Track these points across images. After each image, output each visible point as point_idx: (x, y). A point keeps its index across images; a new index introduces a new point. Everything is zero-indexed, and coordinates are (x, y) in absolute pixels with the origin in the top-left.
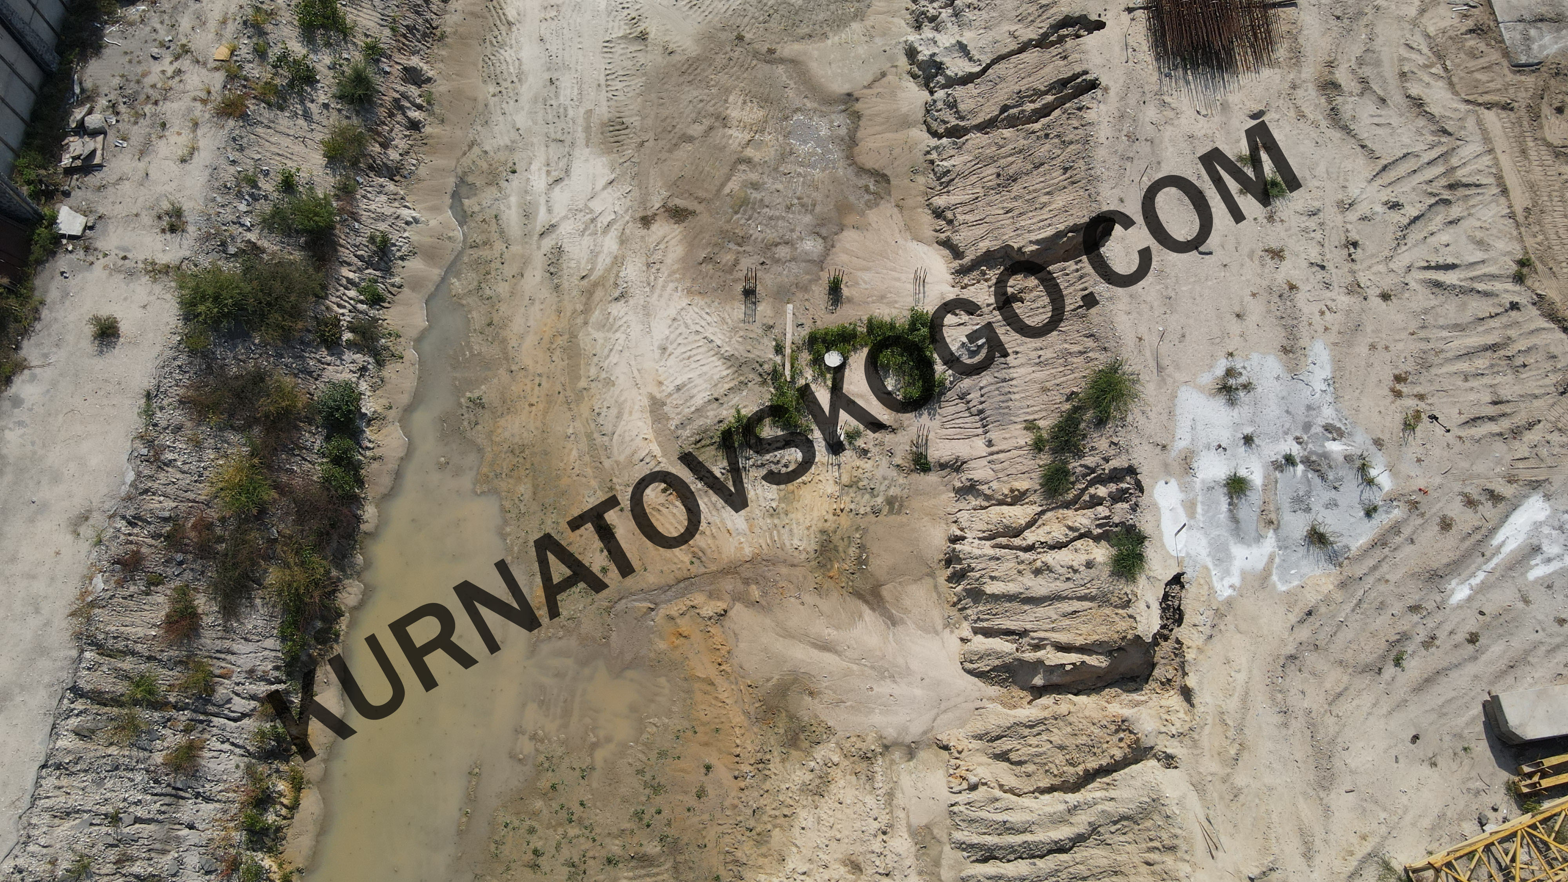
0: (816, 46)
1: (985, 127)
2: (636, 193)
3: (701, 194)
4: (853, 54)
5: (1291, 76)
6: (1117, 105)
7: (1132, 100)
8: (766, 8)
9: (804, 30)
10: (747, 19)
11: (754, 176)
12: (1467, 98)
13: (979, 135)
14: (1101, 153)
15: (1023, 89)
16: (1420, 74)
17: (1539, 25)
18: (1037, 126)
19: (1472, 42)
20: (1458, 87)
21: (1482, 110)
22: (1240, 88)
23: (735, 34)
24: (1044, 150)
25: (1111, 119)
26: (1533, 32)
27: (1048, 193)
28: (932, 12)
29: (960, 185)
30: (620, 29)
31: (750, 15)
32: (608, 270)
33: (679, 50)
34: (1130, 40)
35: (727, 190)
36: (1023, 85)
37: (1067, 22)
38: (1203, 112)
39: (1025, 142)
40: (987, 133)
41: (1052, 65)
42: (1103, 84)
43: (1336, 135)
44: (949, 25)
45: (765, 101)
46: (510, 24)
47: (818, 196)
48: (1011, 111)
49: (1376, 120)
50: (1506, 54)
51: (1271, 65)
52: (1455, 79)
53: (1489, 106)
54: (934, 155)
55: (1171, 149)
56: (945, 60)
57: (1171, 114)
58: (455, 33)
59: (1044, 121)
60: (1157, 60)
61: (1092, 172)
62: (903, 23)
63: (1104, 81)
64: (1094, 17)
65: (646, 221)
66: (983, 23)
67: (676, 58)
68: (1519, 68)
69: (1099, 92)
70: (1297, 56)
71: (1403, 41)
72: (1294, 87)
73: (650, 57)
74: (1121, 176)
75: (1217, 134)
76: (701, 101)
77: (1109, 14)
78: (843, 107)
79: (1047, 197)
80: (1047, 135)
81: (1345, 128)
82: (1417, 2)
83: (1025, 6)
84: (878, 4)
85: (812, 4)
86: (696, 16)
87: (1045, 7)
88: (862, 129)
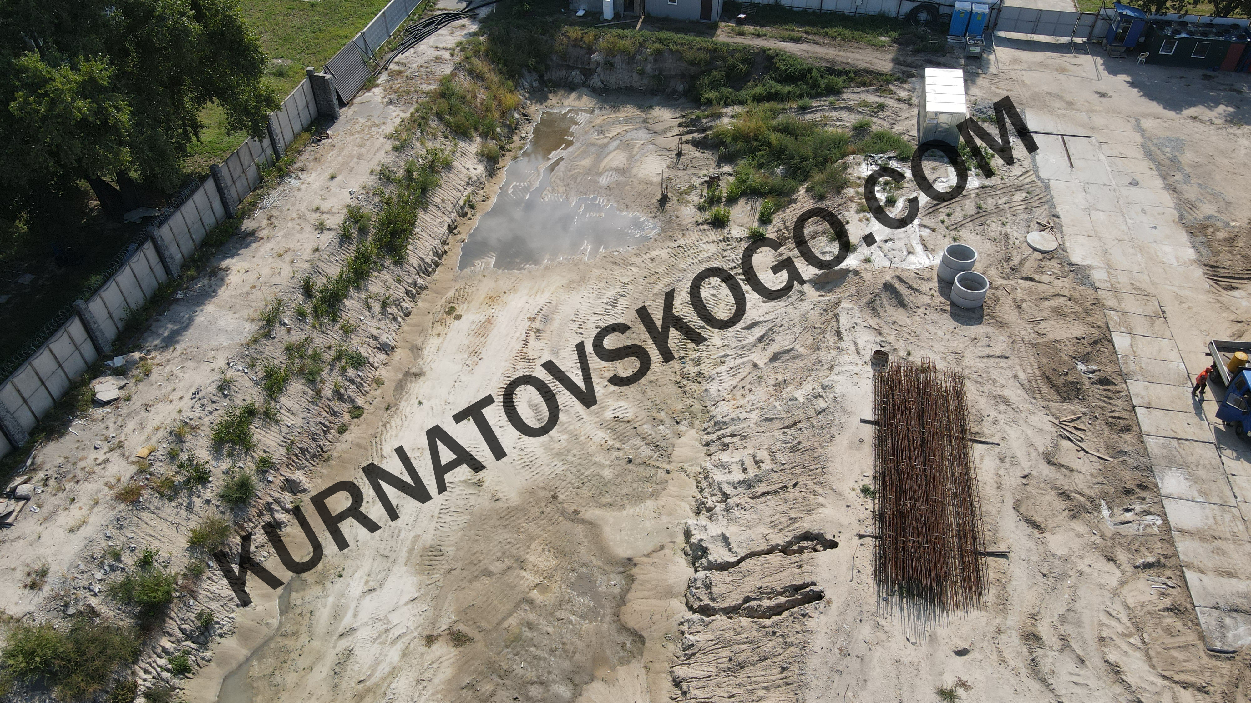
0: (613, 514)
1: (731, 611)
2: (430, 613)
3: (484, 624)
4: (641, 526)
5: (998, 621)
6: (836, 618)
7: (851, 615)
8: (582, 477)
9: (607, 499)
10: (565, 483)
11: (532, 617)
12: (1164, 673)
13: (724, 617)
14: (813, 662)
15: (764, 586)
16: (1118, 641)
17: (1234, 614)
18: (768, 622)
19: (1169, 620)
20: (1155, 661)
21: (1177, 688)
22: (949, 623)
23: (552, 493)
24: (770, 645)
25: (828, 631)
26: (1228, 621)
27: (765, 688)
28: (710, 504)
29: (699, 660)
30: (463, 475)
31: (568, 480)
32: (384, 679)
33: (504, 499)
34: (857, 562)
35: (505, 625)
36: (764, 583)
37: (807, 536)
38: (913, 640)
39: (756, 634)
40: (730, 618)
41: (789, 571)
42: (827, 597)
43: (1035, 686)
44: (721, 517)
45: (560, 552)
47: (580, 644)
48: (753, 603)
49: (1075, 679)
50: (1202, 637)
51: (980, 607)
52: (1152, 653)
53: (1186, 685)
54: (685, 628)
55: (878, 670)
56: (710, 546)
57: (883, 636)
58: (339, 458)
59: (775, 618)
60: (878, 584)
61: (803, 678)
62: (688, 508)
63: (828, 595)
64: (829, 537)
65: (430, 640)
66: (745, 522)
67: (500, 504)
68: (1215, 653)
69: (822, 603)
70: (1004, 603)
71: (1103, 607)
72: (999, 631)
73: (480, 500)
74: (828, 688)
75: (923, 664)
76: (509, 543)
77: (843, 537)
78: (622, 569)
79: (765, 691)
80: (774, 633)
81: (1043, 681)
82: (1118, 574)
83: (779, 515)
84: (672, 488)
85: (620, 479)
86: (526, 474)
87: (793, 520)
88: (633, 591)
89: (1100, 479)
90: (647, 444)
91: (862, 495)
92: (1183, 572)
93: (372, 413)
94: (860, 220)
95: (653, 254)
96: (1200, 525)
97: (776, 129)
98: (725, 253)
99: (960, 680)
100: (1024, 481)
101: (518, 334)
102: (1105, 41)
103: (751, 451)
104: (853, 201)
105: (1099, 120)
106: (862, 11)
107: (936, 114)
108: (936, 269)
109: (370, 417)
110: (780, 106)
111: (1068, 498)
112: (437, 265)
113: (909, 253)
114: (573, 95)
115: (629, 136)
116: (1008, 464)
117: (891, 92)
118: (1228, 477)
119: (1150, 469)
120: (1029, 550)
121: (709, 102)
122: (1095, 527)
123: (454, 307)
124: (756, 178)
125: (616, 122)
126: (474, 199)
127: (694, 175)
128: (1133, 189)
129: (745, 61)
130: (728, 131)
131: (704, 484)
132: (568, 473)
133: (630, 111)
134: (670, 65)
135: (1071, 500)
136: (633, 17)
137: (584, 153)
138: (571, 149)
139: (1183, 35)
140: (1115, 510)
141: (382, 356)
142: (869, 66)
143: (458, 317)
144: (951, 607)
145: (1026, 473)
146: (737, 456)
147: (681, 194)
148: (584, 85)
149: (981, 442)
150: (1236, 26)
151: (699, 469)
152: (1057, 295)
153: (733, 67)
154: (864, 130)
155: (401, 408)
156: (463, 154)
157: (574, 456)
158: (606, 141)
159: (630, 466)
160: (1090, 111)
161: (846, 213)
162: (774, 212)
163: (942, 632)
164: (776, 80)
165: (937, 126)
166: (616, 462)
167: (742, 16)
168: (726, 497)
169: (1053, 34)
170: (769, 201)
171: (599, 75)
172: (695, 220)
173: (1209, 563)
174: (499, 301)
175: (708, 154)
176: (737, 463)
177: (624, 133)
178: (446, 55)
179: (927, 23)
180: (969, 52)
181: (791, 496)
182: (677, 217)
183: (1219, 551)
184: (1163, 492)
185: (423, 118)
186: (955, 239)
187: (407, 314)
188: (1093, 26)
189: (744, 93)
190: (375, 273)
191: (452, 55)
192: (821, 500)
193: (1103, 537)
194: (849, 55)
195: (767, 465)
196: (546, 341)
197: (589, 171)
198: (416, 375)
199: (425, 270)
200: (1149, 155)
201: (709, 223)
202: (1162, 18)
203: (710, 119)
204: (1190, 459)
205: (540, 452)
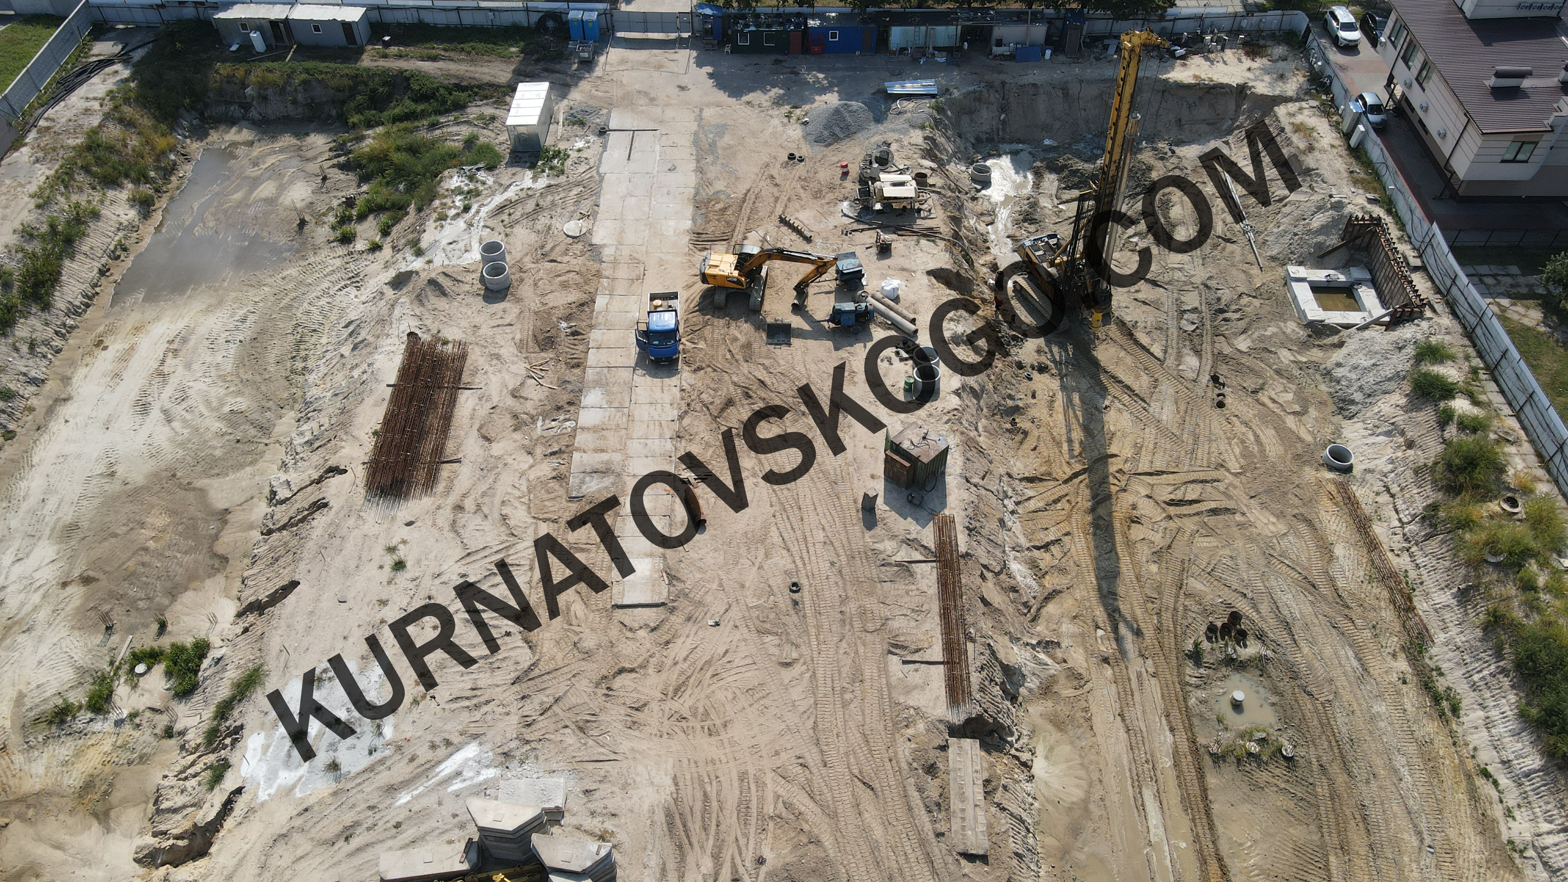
0: (219, 481)
1: (282, 528)
2: (66, 568)
3: (107, 569)
4: (238, 486)
5: (440, 502)
6: (333, 517)
7: (343, 514)
8: (198, 458)
9: (215, 471)
10: (183, 464)
11: (147, 559)
12: (535, 515)
14: (311, 545)
15: (301, 507)
16: (514, 502)
17: (594, 474)
18: (295, 529)
19: (551, 484)
20: (532, 509)
21: (540, 522)
22: (407, 508)
23: (172, 473)
24: (292, 543)
25: (325, 525)
26: (588, 479)
27: (283, 567)
29: (258, 563)
30: (101, 469)
31: (186, 462)
32: (27, 615)
33: (132, 482)
34: (356, 480)
35: (125, 566)
36: (301, 505)
37: (331, 469)
38: (379, 521)
39: (289, 538)
40: (278, 533)
41: (316, 494)
42: (331, 505)
44: (290, 469)
45: (173, 513)
46: (32, 466)
47: (180, 570)
48: (292, 520)
49: (479, 528)
51: (431, 495)
52: (532, 505)
53: (545, 520)
54: (256, 546)
55: (351, 543)
56: (280, 490)
57: (361, 523)
59: (300, 525)
60: (367, 491)
61: (301, 557)
62: (276, 467)
63: (332, 502)
64: (342, 467)
65: (65, 585)
66: (302, 469)
67: (128, 486)
68: (571, 499)
69: (326, 510)
70: (448, 491)
72: (438, 508)
73: (113, 486)
75: (382, 534)
76: (133, 512)
77: (351, 466)
78: (219, 517)
80: (297, 534)
82: (531, 461)
83: (321, 460)
84: (267, 456)
85: (227, 455)
86: (153, 462)
87: (327, 460)
88: (225, 530)
89: (545, 402)
90: (254, 427)
91: (371, 436)
92: (572, 454)
93: (24, 435)
95: (285, 273)
96: (597, 422)
97: (402, 149)
98: (347, 266)
99: (403, 540)
100: (492, 411)
101: (154, 356)
103: (320, 419)
104: (437, 211)
105: (670, 114)
106: (498, 23)
107: (514, 126)
109: (22, 438)
110: (412, 125)
111: (517, 418)
112: (88, 306)
114: (234, 129)
116: (484, 401)
117: (506, 103)
118: (632, 388)
119: (581, 391)
120: (477, 455)
121: (354, 126)
122: (528, 434)
123: (102, 340)
124: (384, 194)
125: (272, 152)
126: (127, 243)
127: (335, 197)
128: (669, 174)
129: (385, 84)
130: (367, 152)
131: (288, 448)
132: (187, 457)
133: (288, 140)
134: (319, 93)
135: (519, 419)
136: (286, 48)
139: (752, 28)
140: (546, 421)
141: (33, 389)
142: (492, 79)
143: (105, 348)
144: (412, 497)
145: (494, 405)
146: (311, 425)
147: (319, 216)
148: (244, 118)
149: (469, 389)
151: (288, 439)
152: (569, 272)
153: (374, 91)
154: (473, 142)
155: (50, 427)
156: (112, 202)
158: (260, 172)
159: (238, 445)
160: (666, 106)
161: (427, 223)
162: (392, 225)
163: (401, 513)
164: (412, 100)
165: (519, 137)
166: (227, 443)
167: (387, 38)
168: (297, 454)
169: (663, 31)
170: (391, 216)
171: (255, 108)
172: (327, 239)
173: (592, 446)
174: (144, 330)
175: (350, 176)
176: (309, 430)
177: (277, 163)
178: (96, 105)
179: (554, 31)
181: (331, 445)
182: (312, 238)
183: (602, 437)
184: (582, 404)
185: (67, 174)
187: (58, 351)
188: (691, 23)
189: (386, 114)
190: (22, 320)
191: (101, 106)
192: (345, 444)
193: (530, 439)
195: (325, 427)
196: (179, 358)
198: (65, 400)
199: (74, 311)
200: (695, 142)
201: (338, 241)
203: (354, 142)
204: (611, 380)
205: (166, 445)
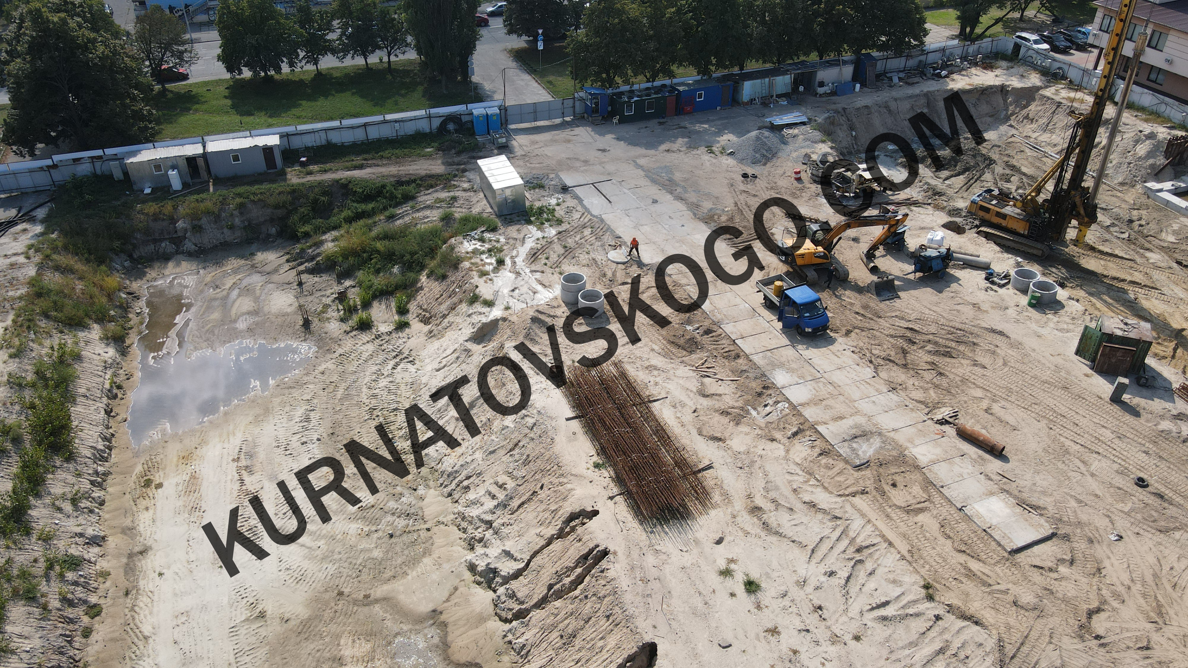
0: (400, 583)
1: (541, 604)
4: (429, 581)
5: (729, 510)
6: (626, 561)
7: (635, 554)
8: (356, 567)
9: (388, 574)
10: (343, 578)
12: (839, 493)
13: (538, 611)
14: (628, 598)
15: (559, 569)
16: (805, 487)
17: (856, 440)
18: (577, 592)
19: (824, 460)
20: (830, 489)
21: (850, 498)
22: (701, 527)
23: (336, 592)
24: (588, 608)
25: (626, 572)
26: (855, 445)
27: (602, 638)
28: (478, 536)
29: (536, 653)
30: (242, 614)
31: (345, 575)
33: (293, 617)
34: (618, 516)
36: (558, 567)
37: (573, 517)
38: (685, 549)
39: (573, 606)
40: (543, 608)
41: (573, 548)
42: (612, 550)
43: (774, 539)
44: (493, 541)
45: (370, 635)
46: (146, 638)
48: (556, 587)
49: (793, 523)
50: (847, 462)
51: (714, 507)
52: (826, 485)
53: (854, 495)
54: (510, 637)
55: (673, 580)
56: (497, 565)
57: (664, 557)
58: (97, 660)
59: (580, 587)
60: (641, 524)
61: (627, 613)
62: (460, 549)
63: (611, 548)
64: (589, 509)
66: (516, 533)
67: (292, 623)
68: (858, 467)
69: (611, 556)
70: (727, 497)
71: (785, 471)
72: (734, 517)
73: (270, 629)
74: (648, 610)
75: (700, 561)
76: (318, 651)
77: (599, 504)
78: (432, 622)
79: (602, 641)
80: (586, 597)
81: (777, 533)
82: (782, 447)
83: (541, 514)
84: (439, 541)
85: (390, 554)
86: (303, 587)
87: (555, 511)
88: (450, 634)
89: (739, 394)
90: (399, 517)
91: (597, 470)
92: (816, 429)
93: (112, 605)
94: (486, 282)
95: (321, 368)
96: (809, 396)
97: (378, 238)
98: (383, 348)
99: (728, 559)
100: (696, 414)
101: (229, 477)
102: (586, 115)
103: (492, 481)
104: (472, 270)
105: (611, 167)
106: (402, 133)
107: (503, 190)
108: (559, 298)
109: (111, 610)
110: (370, 221)
111: (728, 413)
112: (110, 448)
113: (535, 293)
114: (171, 264)
115: (245, 283)
116: (680, 408)
117: (455, 186)
118: (808, 361)
119: (763, 375)
120: (723, 457)
121: (307, 235)
122: (753, 425)
123: (149, 479)
124: (379, 281)
125: (225, 275)
126: (117, 380)
127: (323, 296)
128: (655, 205)
129: (324, 193)
130: (336, 252)
131: (464, 524)
132: (342, 569)
133: (233, 263)
134: (256, 213)
135: (730, 414)
136: (202, 183)
137: (209, 308)
138: (193, 309)
139: (636, 99)
140: (759, 409)
141: (96, 550)
142: (428, 172)
143: (159, 486)
144: (696, 515)
145: (694, 408)
146: (481, 491)
147: (319, 314)
148: (177, 253)
149: (655, 401)
150: (664, 86)
151: (452, 517)
152: (649, 288)
153: (315, 201)
154: (450, 219)
155: (142, 587)
156: (87, 343)
157: (340, 553)
158: (225, 293)
159: (393, 540)
160: (601, 163)
161: (472, 281)
162: (408, 303)
163: (700, 534)
164: (358, 202)
165: (506, 199)
166: (379, 542)
167: (303, 159)
168: (489, 524)
169: (549, 118)
170: (401, 296)
171: (190, 240)
172: (342, 330)
173: (826, 416)
174: (194, 457)
175: (325, 277)
176: (484, 495)
177: (238, 282)
178: (22, 259)
179: (456, 131)
180: (498, 143)
181: (543, 495)
182: (326, 333)
183: (827, 407)
184: (779, 386)
185: (30, 320)
186: (561, 274)
187: (102, 503)
188: (574, 107)
189: (334, 220)
190: (50, 476)
191: (28, 258)
192: (569, 486)
193: (761, 428)
194: (408, 168)
195: (511, 484)
196: (260, 473)
197: (223, 322)
198: (141, 553)
199: (101, 457)
200: (654, 181)
201: (356, 329)
202: (618, 90)
203: (314, 248)
204: (783, 360)
205: (306, 564)
